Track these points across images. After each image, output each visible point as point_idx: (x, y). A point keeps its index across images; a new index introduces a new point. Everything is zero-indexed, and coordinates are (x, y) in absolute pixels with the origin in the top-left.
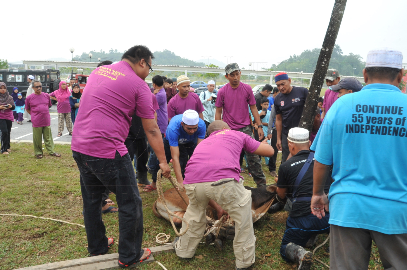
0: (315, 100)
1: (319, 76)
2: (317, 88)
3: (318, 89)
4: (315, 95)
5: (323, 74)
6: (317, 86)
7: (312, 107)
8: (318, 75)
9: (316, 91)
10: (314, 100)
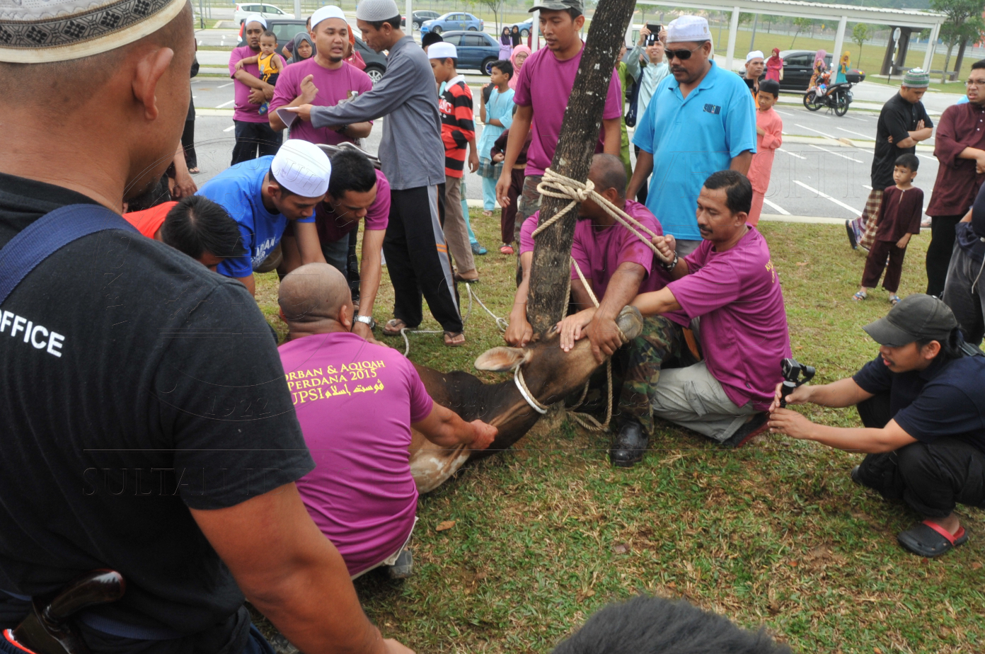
0: (594, 95)
1: (608, 19)
2: (599, 57)
3: (601, 59)
4: (592, 77)
5: (620, 15)
6: (601, 52)
7: (585, 115)
8: (605, 15)
9: (597, 66)
10: (590, 93)
